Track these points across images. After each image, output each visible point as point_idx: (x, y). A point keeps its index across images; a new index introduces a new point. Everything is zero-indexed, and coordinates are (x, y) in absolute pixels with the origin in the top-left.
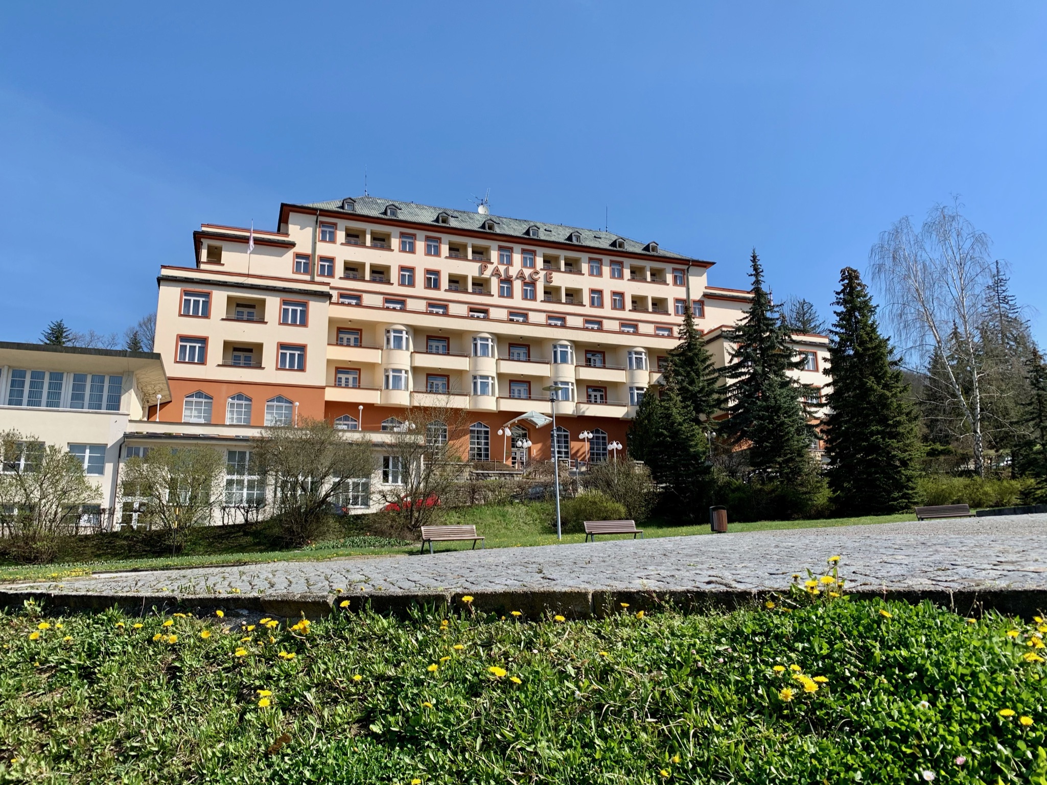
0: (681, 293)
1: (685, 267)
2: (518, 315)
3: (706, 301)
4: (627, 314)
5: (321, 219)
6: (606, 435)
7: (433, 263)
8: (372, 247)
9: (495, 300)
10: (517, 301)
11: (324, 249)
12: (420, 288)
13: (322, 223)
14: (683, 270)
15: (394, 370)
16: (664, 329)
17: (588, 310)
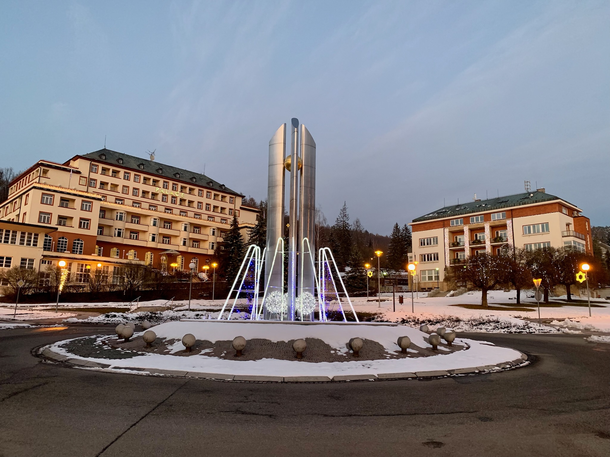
0: (232, 206)
1: (234, 196)
2: (168, 209)
3: (241, 211)
4: (211, 213)
5: (93, 163)
6: (198, 260)
7: (137, 185)
8: (112, 176)
9: (161, 203)
10: (169, 204)
11: (93, 176)
12: (130, 196)
13: (93, 164)
14: (234, 198)
15: (119, 229)
16: (224, 220)
17: (196, 210)
